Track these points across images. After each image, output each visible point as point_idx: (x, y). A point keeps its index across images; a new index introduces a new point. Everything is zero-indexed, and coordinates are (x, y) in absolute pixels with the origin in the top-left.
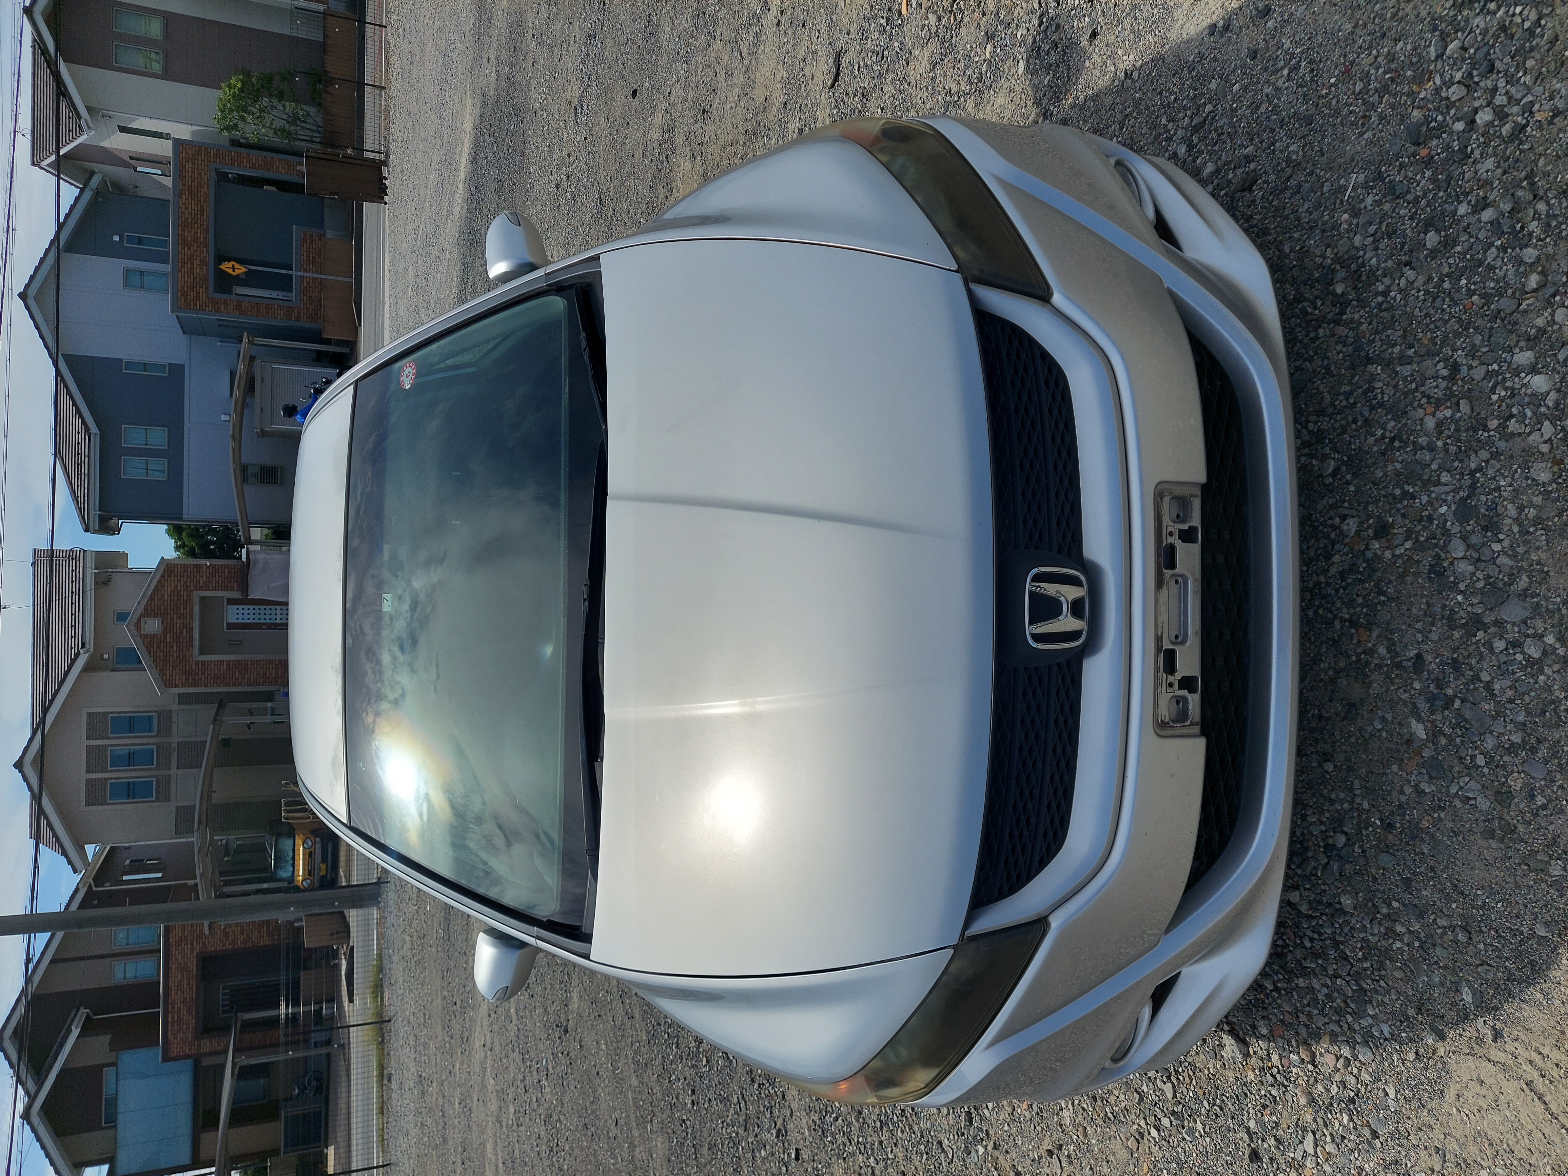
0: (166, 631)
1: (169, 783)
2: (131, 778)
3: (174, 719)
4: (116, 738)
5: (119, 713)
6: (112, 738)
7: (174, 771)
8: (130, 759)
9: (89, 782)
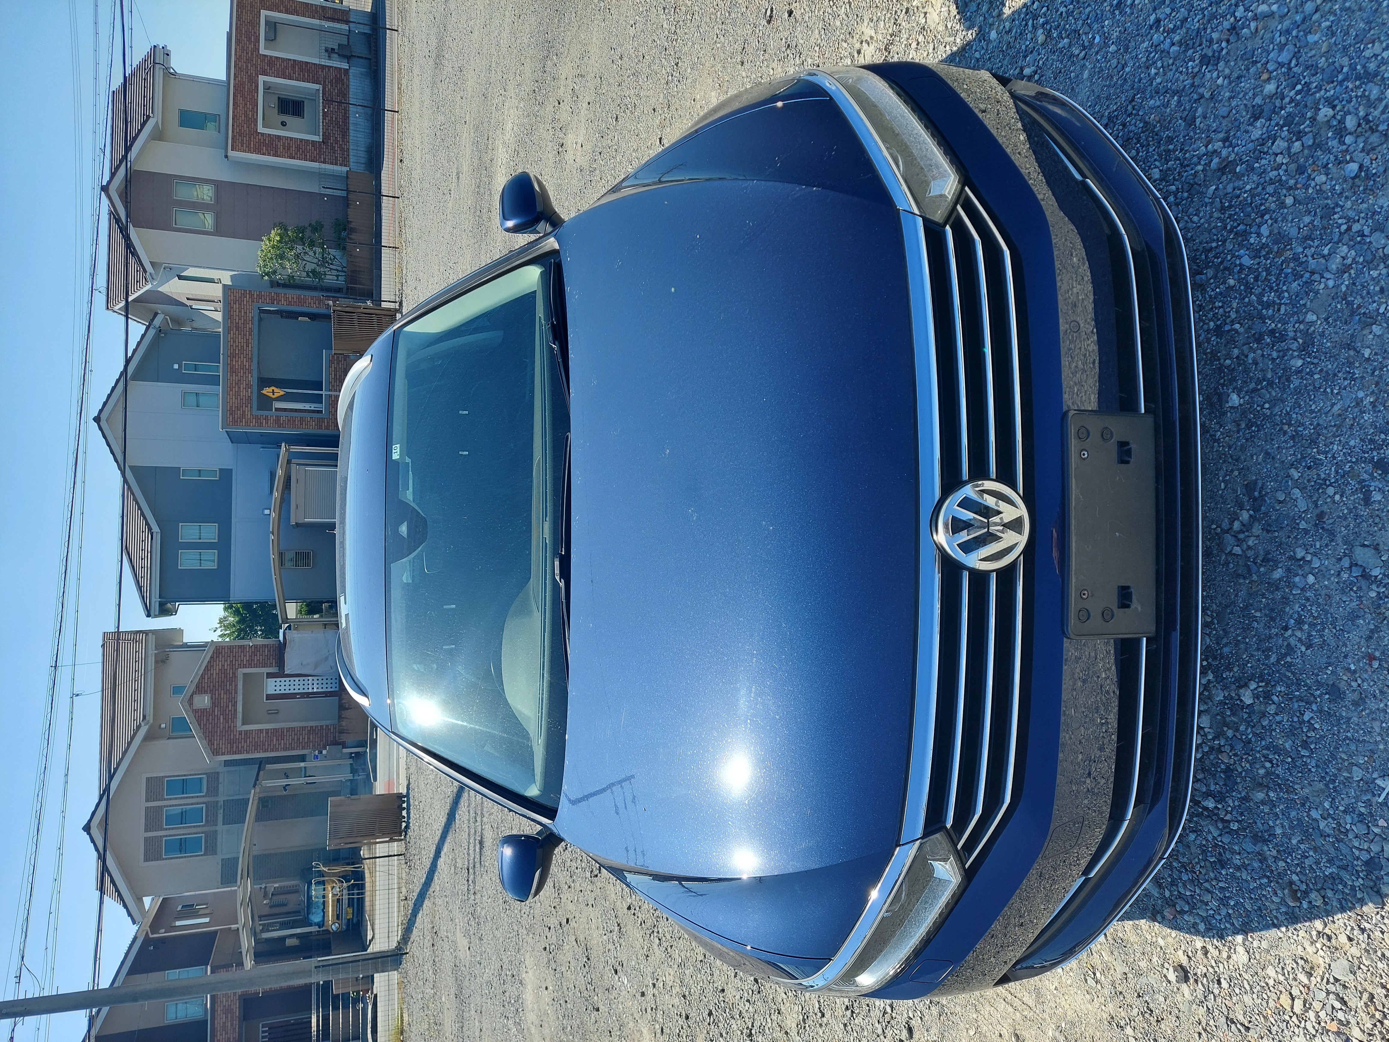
0: (214, 704)
1: (216, 839)
2: (183, 834)
3: (221, 780)
4: (171, 799)
5: (174, 776)
6: (168, 799)
7: (220, 827)
8: (183, 818)
9: (146, 839)
